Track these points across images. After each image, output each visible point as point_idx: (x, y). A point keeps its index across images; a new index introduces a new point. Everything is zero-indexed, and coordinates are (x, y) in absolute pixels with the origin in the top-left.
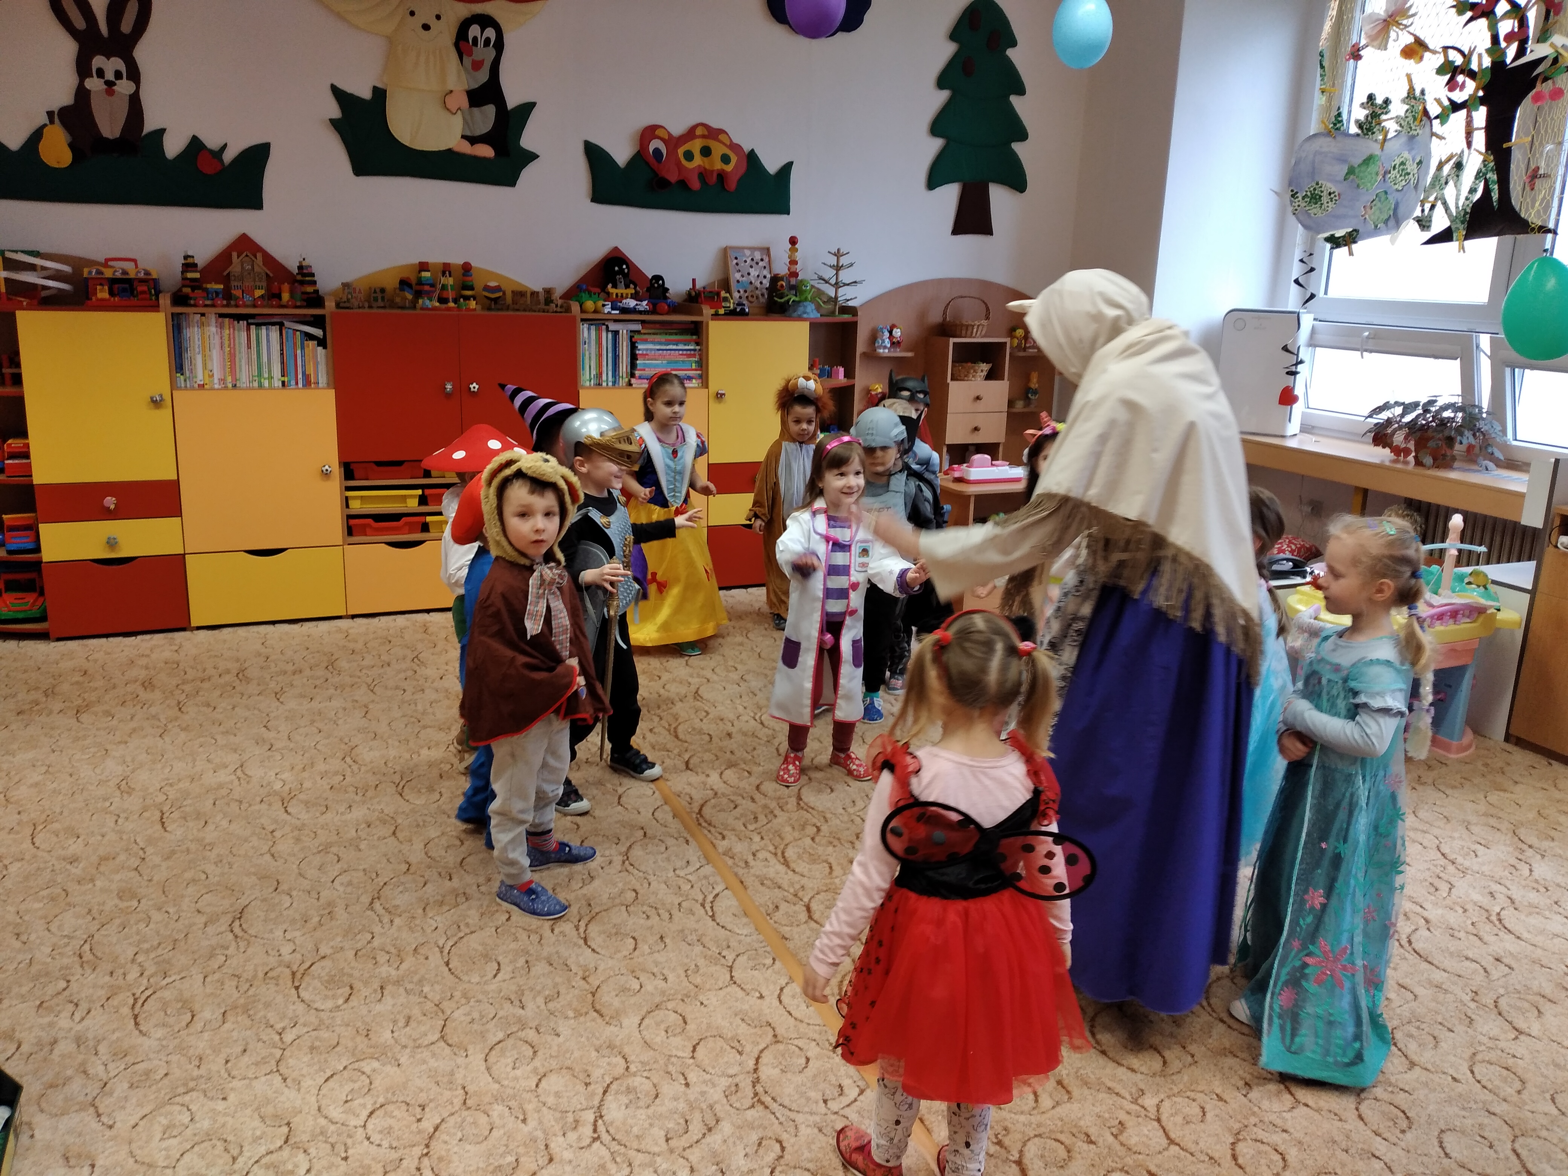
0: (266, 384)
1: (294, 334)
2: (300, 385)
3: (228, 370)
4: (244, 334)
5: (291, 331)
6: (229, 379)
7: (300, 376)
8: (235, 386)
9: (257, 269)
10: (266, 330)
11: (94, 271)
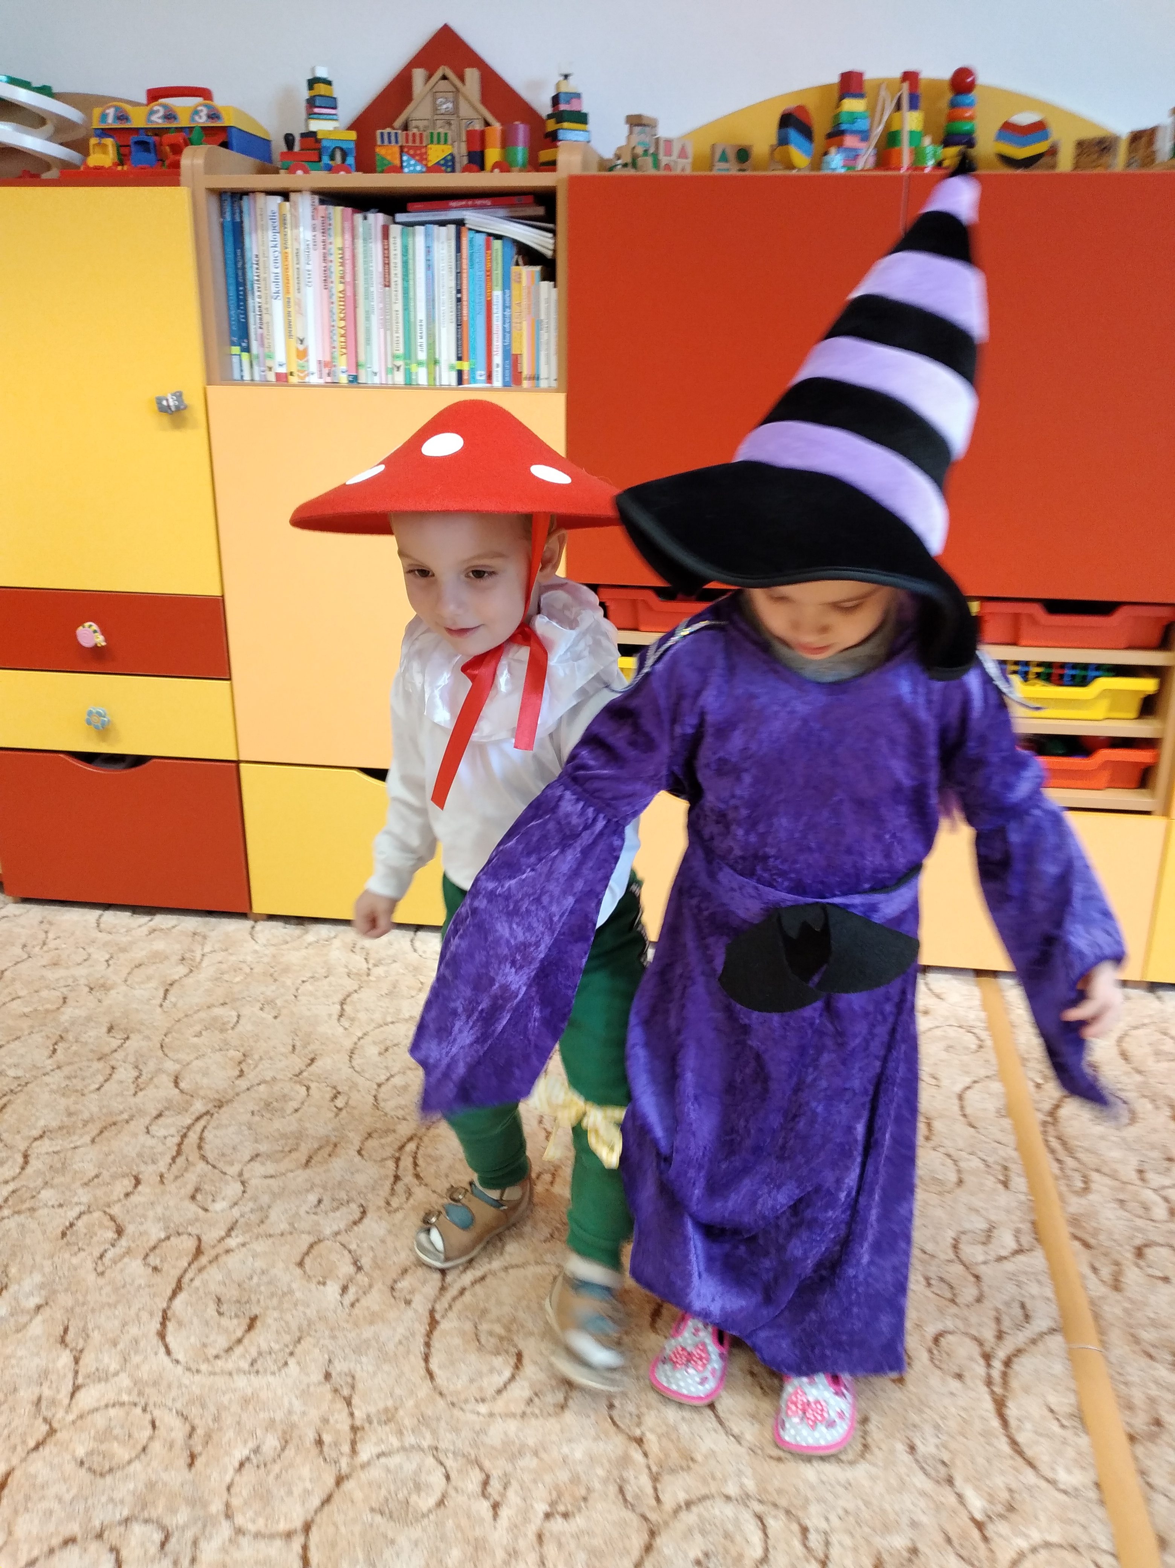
0: (422, 376)
1: (488, 247)
2: (498, 382)
3: (339, 340)
4: (377, 248)
5: (480, 239)
6: (342, 364)
7: (496, 358)
8: (354, 380)
9: (465, 110)
10: (427, 235)
11: (111, 112)
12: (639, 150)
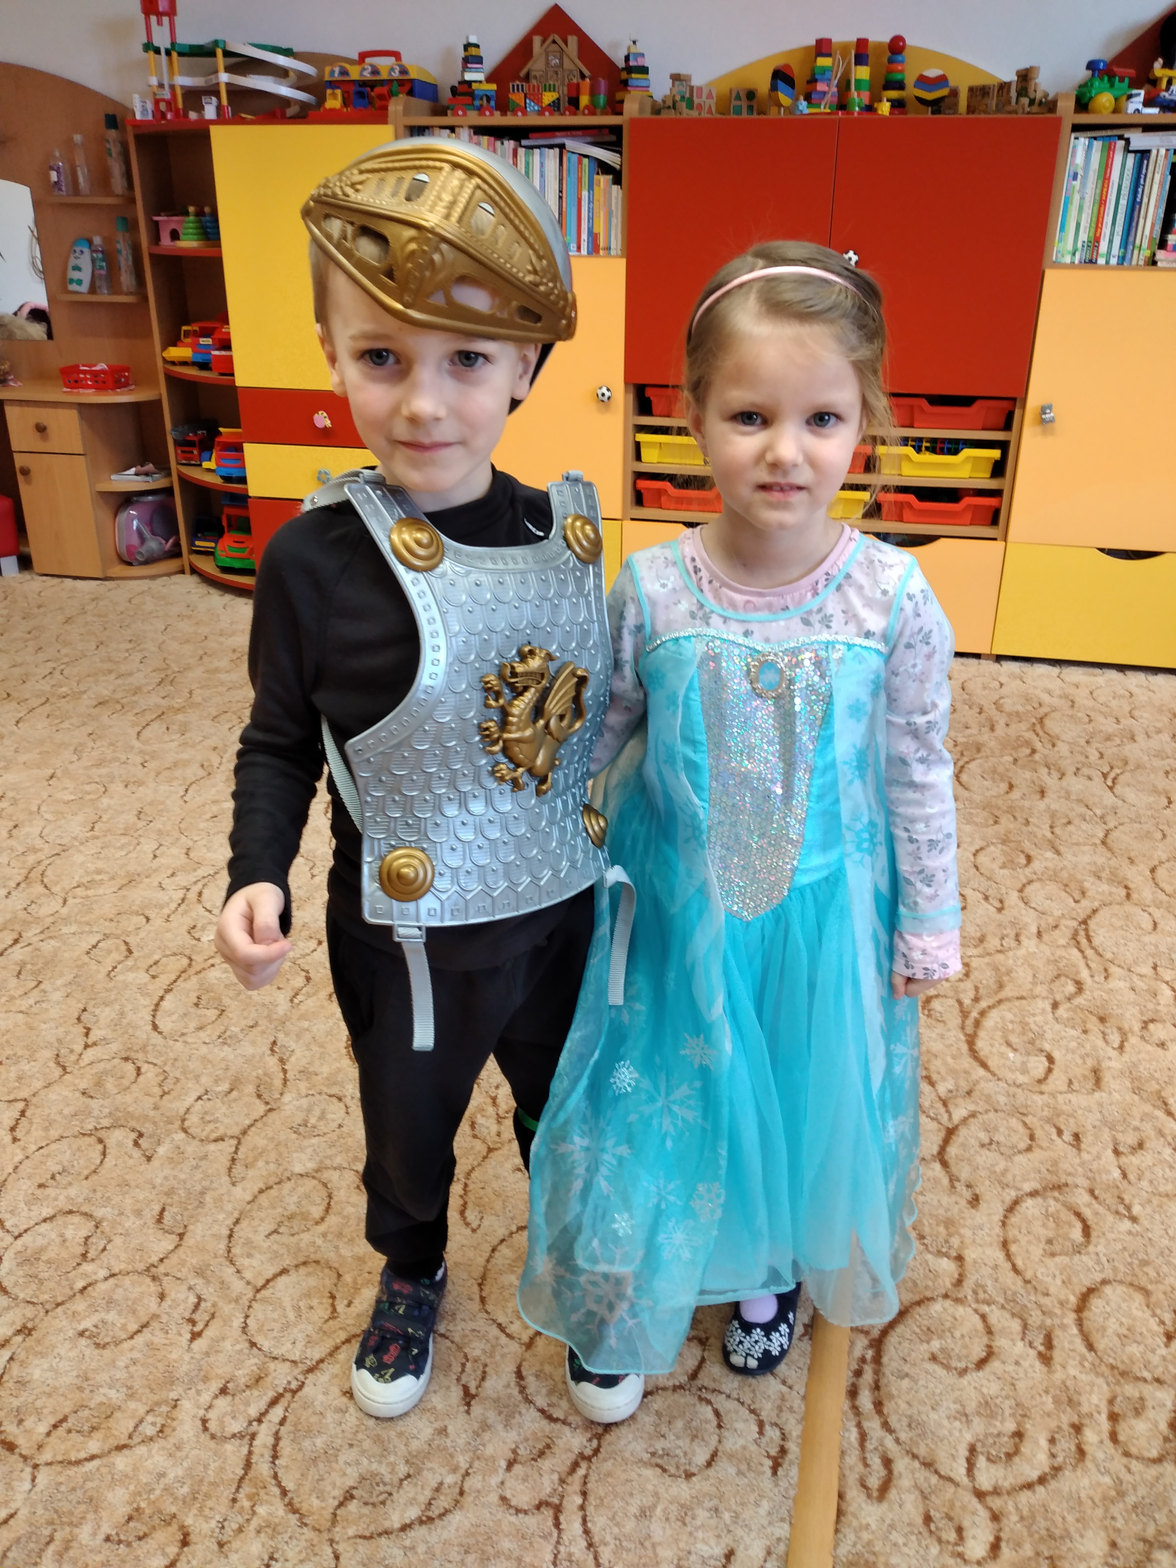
1: (580, 162)
2: (584, 251)
5: (575, 158)
7: (584, 236)
9: (567, 64)
10: (541, 155)
11: (337, 70)
12: (678, 98)
